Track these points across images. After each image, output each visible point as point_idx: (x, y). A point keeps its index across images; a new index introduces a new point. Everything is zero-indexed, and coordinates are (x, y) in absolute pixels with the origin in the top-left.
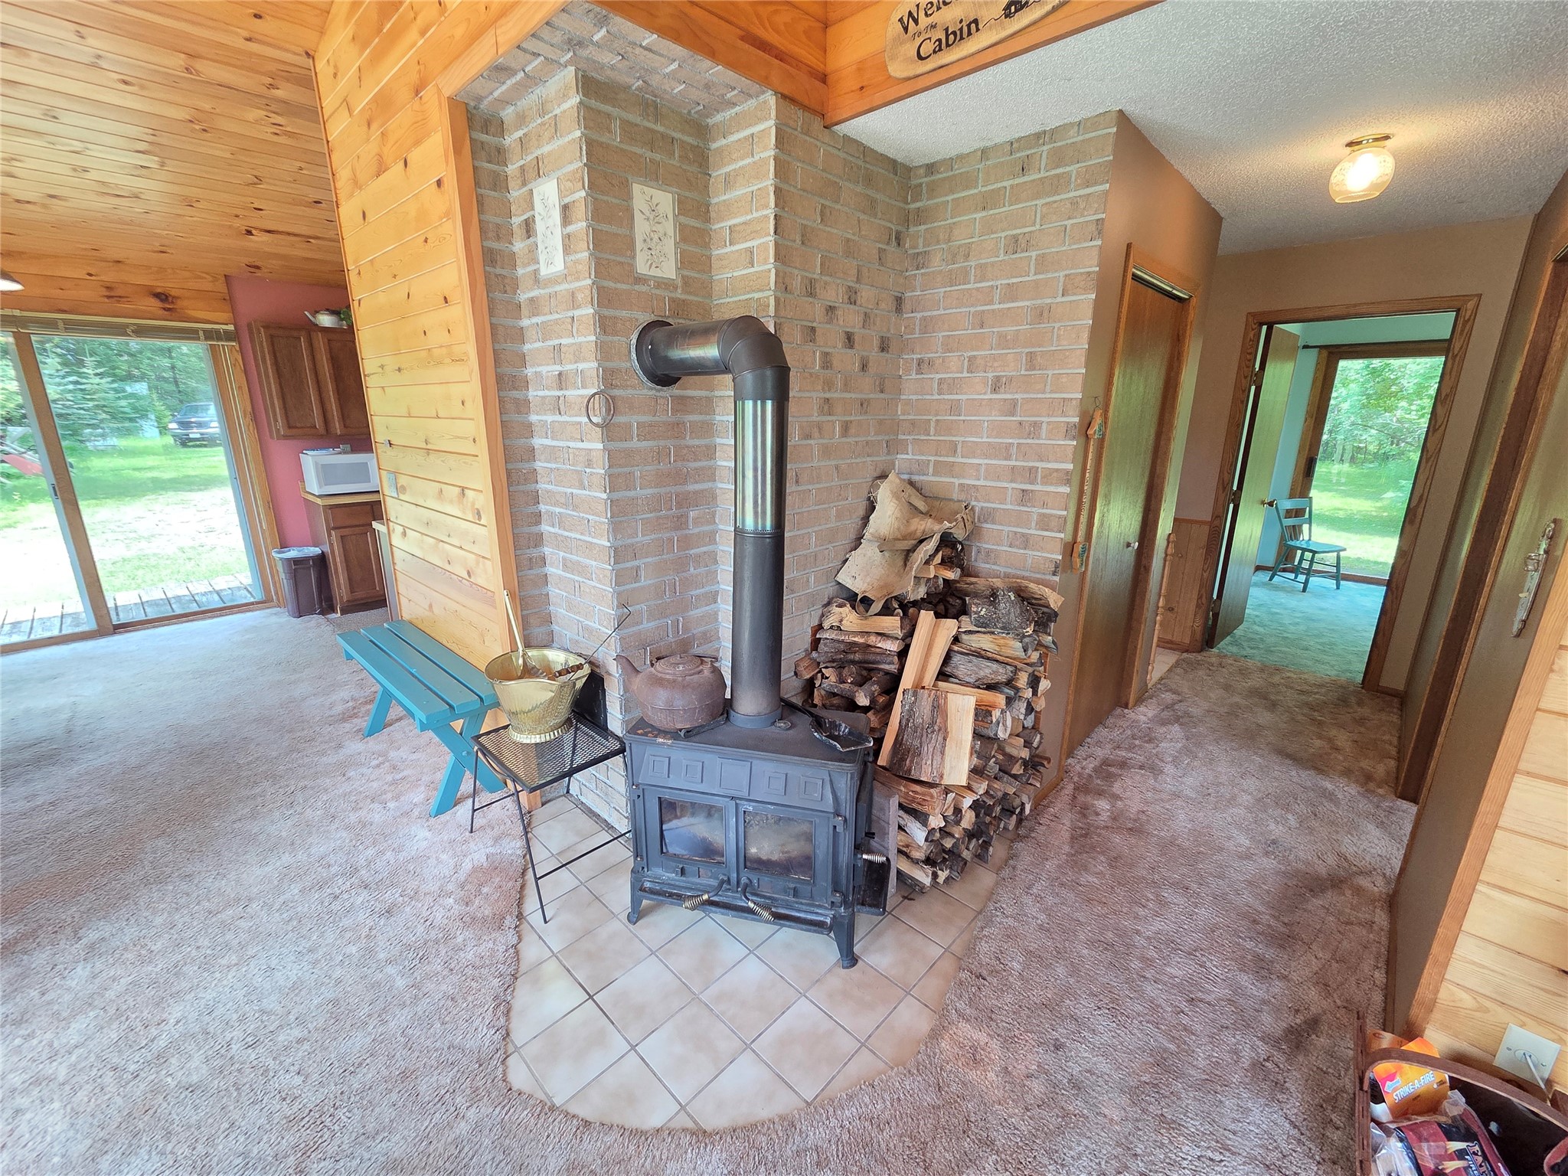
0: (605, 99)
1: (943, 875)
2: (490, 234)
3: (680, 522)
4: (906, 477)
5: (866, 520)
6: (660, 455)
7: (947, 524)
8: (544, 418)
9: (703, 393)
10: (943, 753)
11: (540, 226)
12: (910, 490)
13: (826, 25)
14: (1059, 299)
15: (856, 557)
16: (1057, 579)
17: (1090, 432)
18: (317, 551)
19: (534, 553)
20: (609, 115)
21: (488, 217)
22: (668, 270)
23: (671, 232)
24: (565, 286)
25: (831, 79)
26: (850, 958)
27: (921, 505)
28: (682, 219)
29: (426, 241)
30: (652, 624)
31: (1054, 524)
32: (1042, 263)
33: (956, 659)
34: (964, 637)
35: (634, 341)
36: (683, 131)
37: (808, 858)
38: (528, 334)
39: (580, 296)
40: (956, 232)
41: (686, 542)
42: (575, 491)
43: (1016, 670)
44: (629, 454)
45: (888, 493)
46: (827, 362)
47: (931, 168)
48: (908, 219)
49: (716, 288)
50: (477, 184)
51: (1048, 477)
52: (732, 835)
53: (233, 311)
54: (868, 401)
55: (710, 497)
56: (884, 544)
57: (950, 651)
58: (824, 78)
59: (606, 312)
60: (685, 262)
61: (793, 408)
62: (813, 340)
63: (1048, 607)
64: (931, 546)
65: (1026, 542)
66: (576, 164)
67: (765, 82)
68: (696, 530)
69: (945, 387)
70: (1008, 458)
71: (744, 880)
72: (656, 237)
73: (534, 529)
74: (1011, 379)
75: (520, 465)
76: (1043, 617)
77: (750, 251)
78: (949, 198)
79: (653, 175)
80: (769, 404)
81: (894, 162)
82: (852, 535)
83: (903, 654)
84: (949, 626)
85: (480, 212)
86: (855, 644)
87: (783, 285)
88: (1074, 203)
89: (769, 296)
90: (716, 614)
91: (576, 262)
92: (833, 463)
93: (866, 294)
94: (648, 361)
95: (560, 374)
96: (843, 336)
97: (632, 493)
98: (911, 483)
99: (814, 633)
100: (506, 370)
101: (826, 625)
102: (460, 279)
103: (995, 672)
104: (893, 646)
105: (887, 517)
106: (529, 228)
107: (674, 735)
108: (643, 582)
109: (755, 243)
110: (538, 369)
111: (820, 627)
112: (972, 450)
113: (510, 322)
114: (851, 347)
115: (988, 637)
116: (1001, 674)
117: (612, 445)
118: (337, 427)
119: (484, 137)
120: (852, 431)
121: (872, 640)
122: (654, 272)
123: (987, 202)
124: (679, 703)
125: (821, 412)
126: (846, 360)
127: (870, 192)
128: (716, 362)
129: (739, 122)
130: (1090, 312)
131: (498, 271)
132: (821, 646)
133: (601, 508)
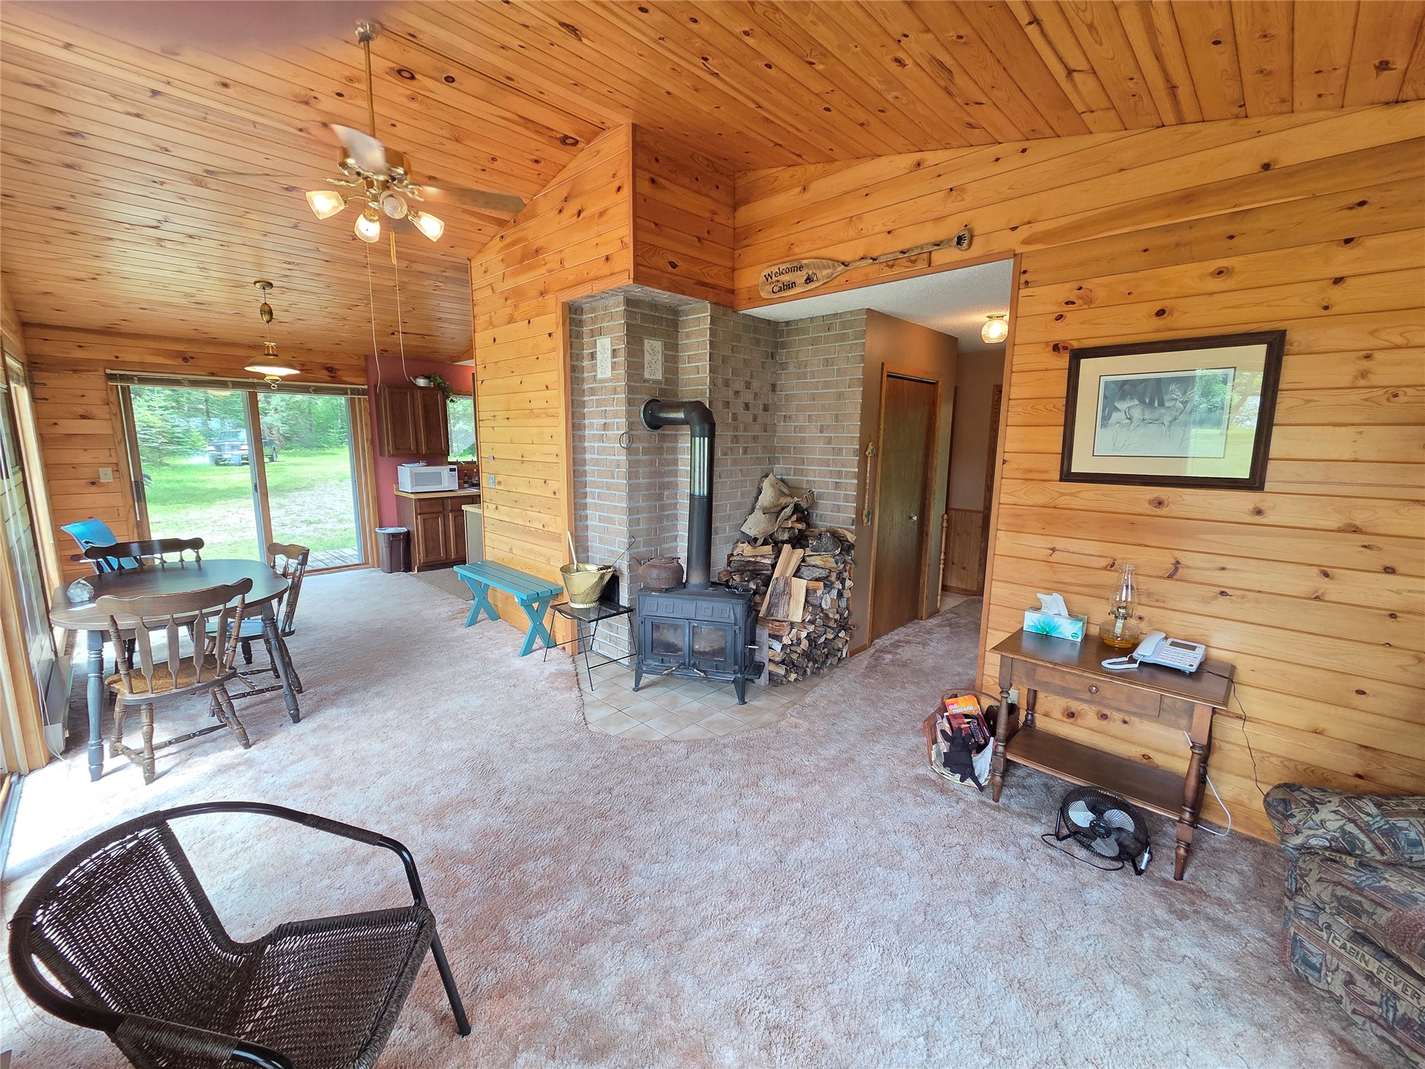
0: (635, 307)
1: (793, 676)
2: (574, 359)
3: (660, 497)
4: (780, 477)
5: (757, 499)
6: (652, 462)
7: (796, 499)
8: (593, 444)
9: (673, 432)
10: (789, 605)
11: (599, 356)
12: (781, 483)
13: (734, 270)
14: (848, 389)
15: (751, 518)
16: (854, 527)
17: (867, 453)
18: (404, 530)
19: (583, 513)
20: (636, 312)
21: (573, 351)
22: (659, 376)
23: (660, 358)
24: (611, 384)
25: (736, 292)
26: (743, 701)
27: (786, 491)
28: (666, 352)
29: (538, 358)
30: (645, 549)
31: (851, 499)
32: (839, 372)
33: (803, 569)
34: (808, 559)
35: (642, 409)
36: (667, 314)
37: (723, 649)
38: (587, 404)
39: (619, 389)
40: (800, 355)
41: (663, 508)
42: (608, 480)
43: (830, 572)
44: (638, 462)
45: (769, 485)
46: (735, 418)
47: (788, 323)
48: (777, 346)
49: (680, 382)
50: (570, 337)
51: (847, 475)
52: (687, 639)
53: (367, 377)
54: (757, 436)
55: (675, 485)
56: (766, 511)
57: (799, 565)
58: (733, 292)
59: (631, 396)
60: (666, 371)
61: (717, 440)
62: (728, 408)
63: (848, 541)
64: (788, 511)
65: (838, 509)
66: (622, 333)
67: (706, 299)
68: (668, 502)
69: (797, 429)
70: (829, 466)
71: (692, 662)
72: (653, 361)
73: (584, 501)
74: (828, 426)
75: (579, 468)
76: (847, 548)
77: (698, 367)
78: (797, 338)
79: (653, 335)
80: (706, 439)
81: (769, 321)
82: (749, 507)
83: (774, 566)
84: (799, 553)
85: (571, 349)
86: (749, 561)
87: (713, 382)
88: (851, 346)
89: (706, 388)
90: (677, 547)
91: (618, 374)
92: (739, 468)
93: (756, 384)
94: (649, 418)
95: (605, 424)
96: (744, 405)
97: (638, 481)
98: (782, 480)
99: (729, 558)
100: (577, 421)
101: (735, 553)
102: (559, 379)
103: (820, 574)
104: (768, 561)
105: (767, 497)
106: (593, 356)
107: (660, 591)
108: (641, 527)
109: (700, 364)
110: (592, 421)
111: (732, 555)
112: (811, 463)
113: (579, 398)
114: (748, 410)
115: (819, 557)
116: (824, 573)
117: (630, 458)
118: (424, 450)
119: (574, 316)
120: (749, 452)
121: (759, 559)
122: (652, 377)
123: (814, 342)
124: (664, 575)
125: (732, 442)
126: (746, 417)
127: (756, 336)
128: (682, 419)
129: (694, 311)
130: (860, 396)
131: (576, 375)
132: (732, 564)
133: (624, 487)
